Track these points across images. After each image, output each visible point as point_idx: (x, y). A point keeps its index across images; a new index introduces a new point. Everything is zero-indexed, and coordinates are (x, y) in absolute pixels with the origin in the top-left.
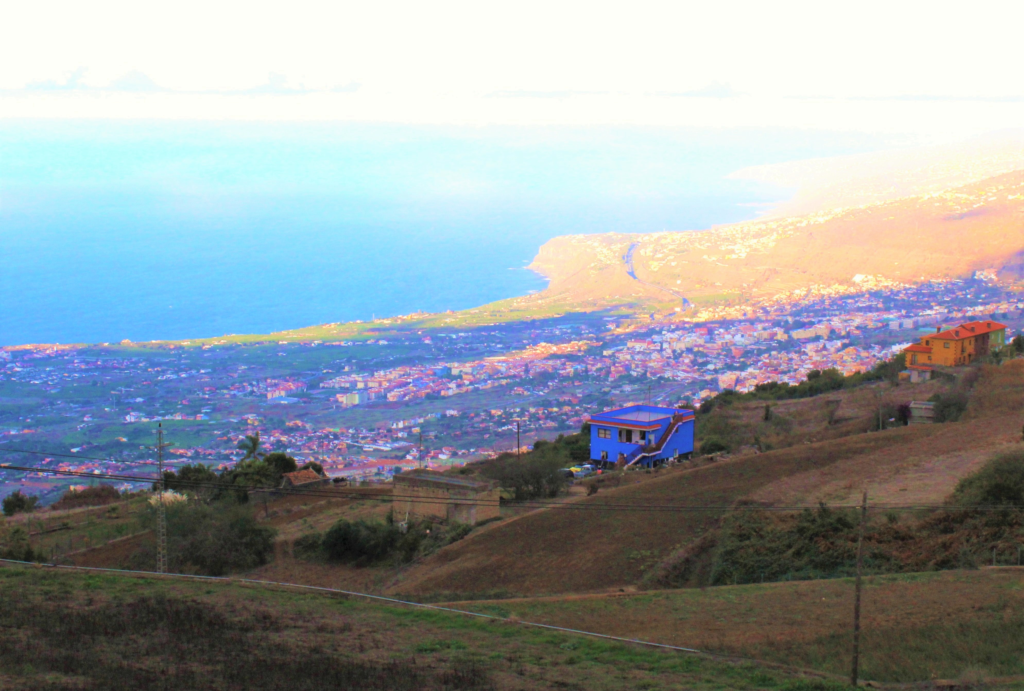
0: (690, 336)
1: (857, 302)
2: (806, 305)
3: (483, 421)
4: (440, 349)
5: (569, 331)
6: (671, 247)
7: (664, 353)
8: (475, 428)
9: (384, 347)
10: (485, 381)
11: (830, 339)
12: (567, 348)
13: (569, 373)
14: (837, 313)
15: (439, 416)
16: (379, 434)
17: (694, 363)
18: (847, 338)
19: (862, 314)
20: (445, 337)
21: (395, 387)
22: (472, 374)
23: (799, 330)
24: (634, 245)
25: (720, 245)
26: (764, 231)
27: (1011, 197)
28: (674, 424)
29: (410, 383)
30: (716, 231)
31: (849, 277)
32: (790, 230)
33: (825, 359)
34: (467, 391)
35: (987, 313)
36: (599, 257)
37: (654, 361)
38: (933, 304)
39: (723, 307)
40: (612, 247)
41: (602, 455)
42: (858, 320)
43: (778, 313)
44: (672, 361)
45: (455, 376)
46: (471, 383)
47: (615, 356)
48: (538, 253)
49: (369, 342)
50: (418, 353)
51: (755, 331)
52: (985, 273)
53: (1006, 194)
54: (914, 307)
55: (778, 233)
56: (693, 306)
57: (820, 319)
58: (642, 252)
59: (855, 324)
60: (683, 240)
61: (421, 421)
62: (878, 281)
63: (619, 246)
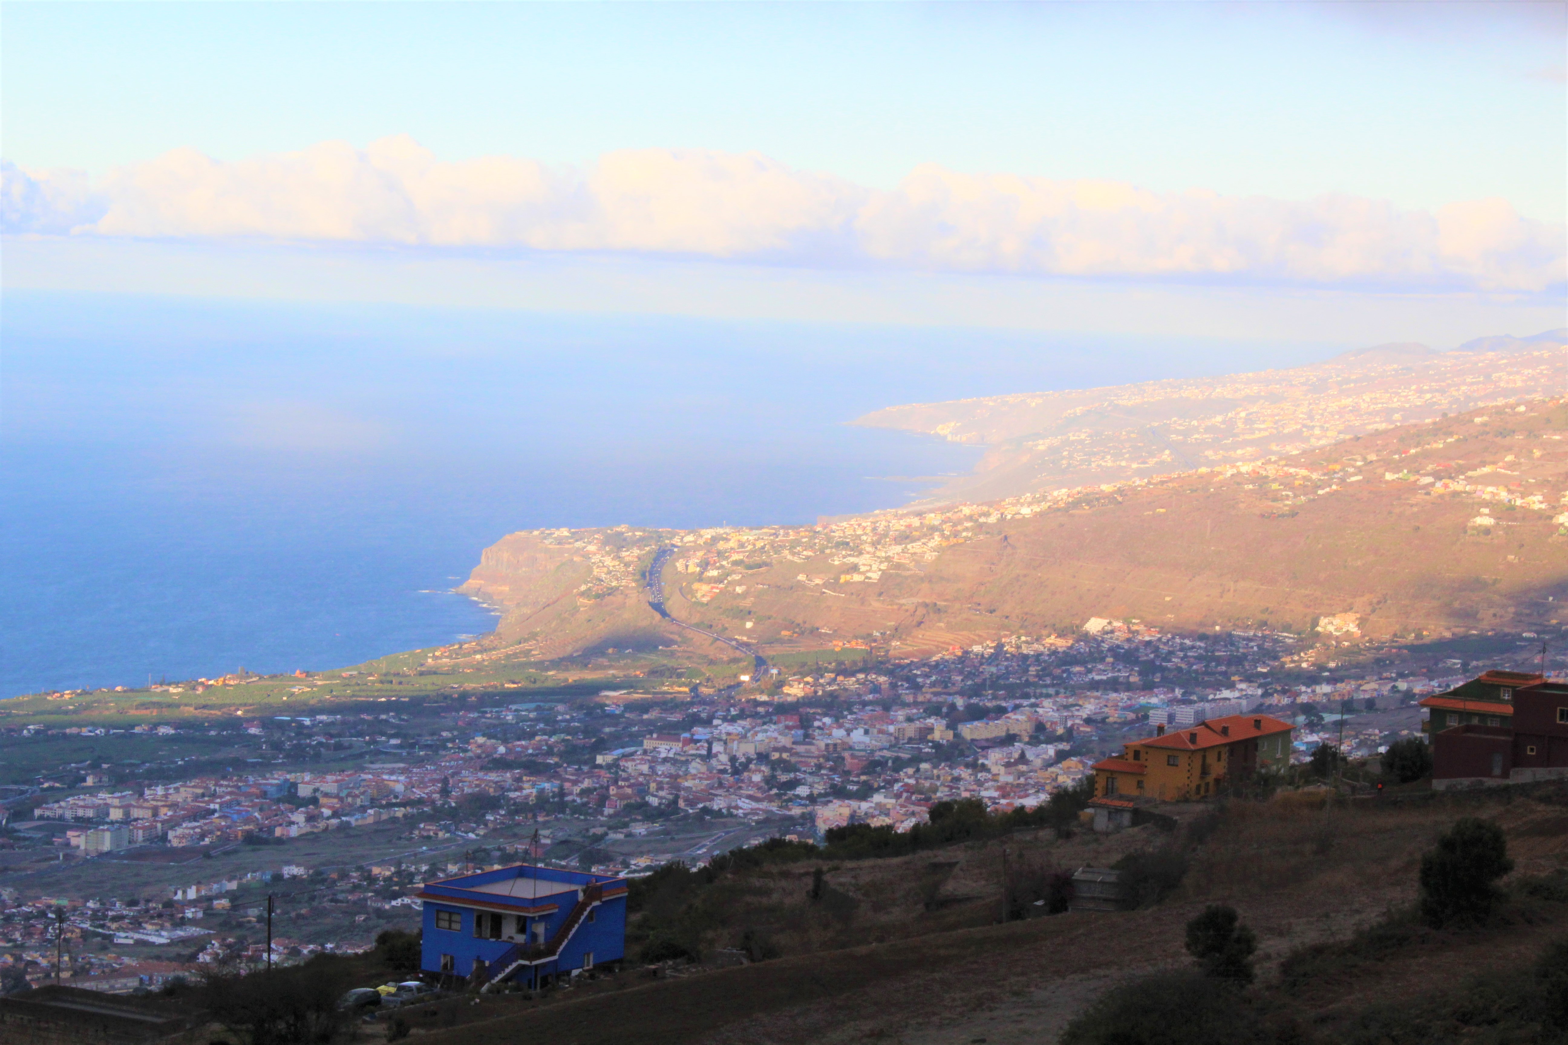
0: (766, 731)
1: (1089, 671)
2: (992, 674)
3: (356, 888)
4: (277, 747)
5: (532, 715)
6: (735, 557)
7: (714, 762)
8: (337, 901)
9: (168, 739)
10: (363, 809)
11: (1034, 741)
12: (526, 748)
13: (527, 797)
14: (1051, 691)
15: (268, 877)
16: (147, 911)
17: (770, 781)
18: (1068, 741)
19: (1098, 694)
20: (289, 723)
21: (184, 818)
22: (337, 796)
23: (976, 723)
24: (664, 552)
25: (832, 555)
26: (916, 529)
27: (1389, 476)
28: (584, 905)
29: (214, 811)
30: (825, 527)
31: (1078, 622)
32: (966, 529)
33: (1022, 780)
34: (326, 830)
35: (1337, 698)
36: (596, 571)
37: (694, 777)
38: (1235, 678)
39: (833, 675)
40: (624, 554)
41: (442, 961)
42: (1089, 708)
43: (938, 689)
44: (728, 779)
45: (304, 799)
46: (336, 814)
47: (618, 766)
48: (479, 562)
49: (137, 730)
50: (235, 751)
51: (892, 722)
52: (1337, 621)
53: (1380, 471)
54: (1198, 684)
55: (943, 536)
56: (774, 671)
57: (1017, 702)
58: (680, 565)
59: (1084, 714)
60: (759, 544)
61: (233, 886)
62: (1133, 632)
63: (636, 552)
